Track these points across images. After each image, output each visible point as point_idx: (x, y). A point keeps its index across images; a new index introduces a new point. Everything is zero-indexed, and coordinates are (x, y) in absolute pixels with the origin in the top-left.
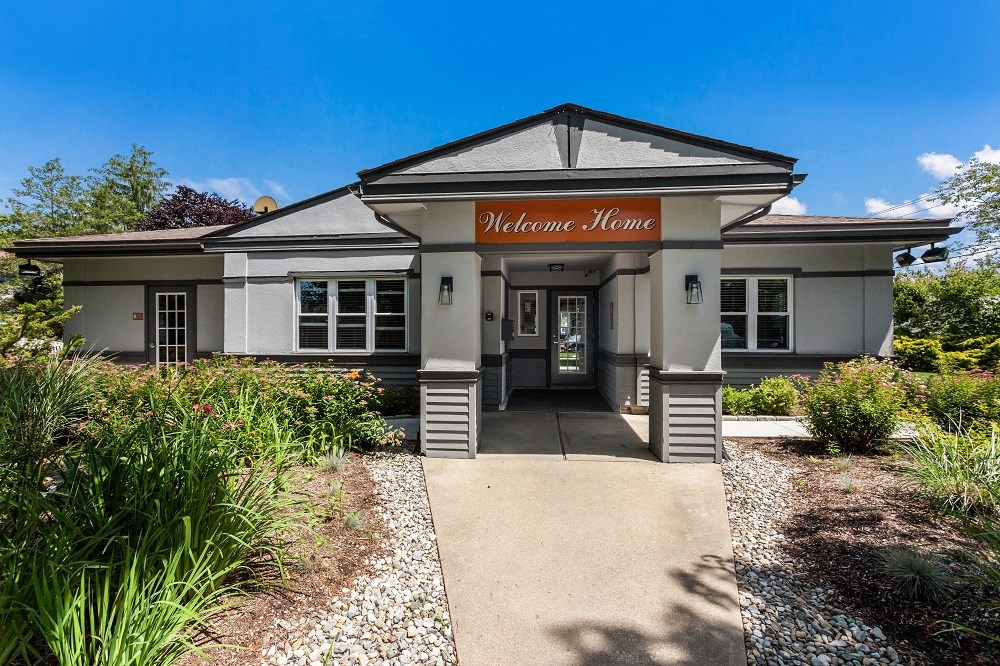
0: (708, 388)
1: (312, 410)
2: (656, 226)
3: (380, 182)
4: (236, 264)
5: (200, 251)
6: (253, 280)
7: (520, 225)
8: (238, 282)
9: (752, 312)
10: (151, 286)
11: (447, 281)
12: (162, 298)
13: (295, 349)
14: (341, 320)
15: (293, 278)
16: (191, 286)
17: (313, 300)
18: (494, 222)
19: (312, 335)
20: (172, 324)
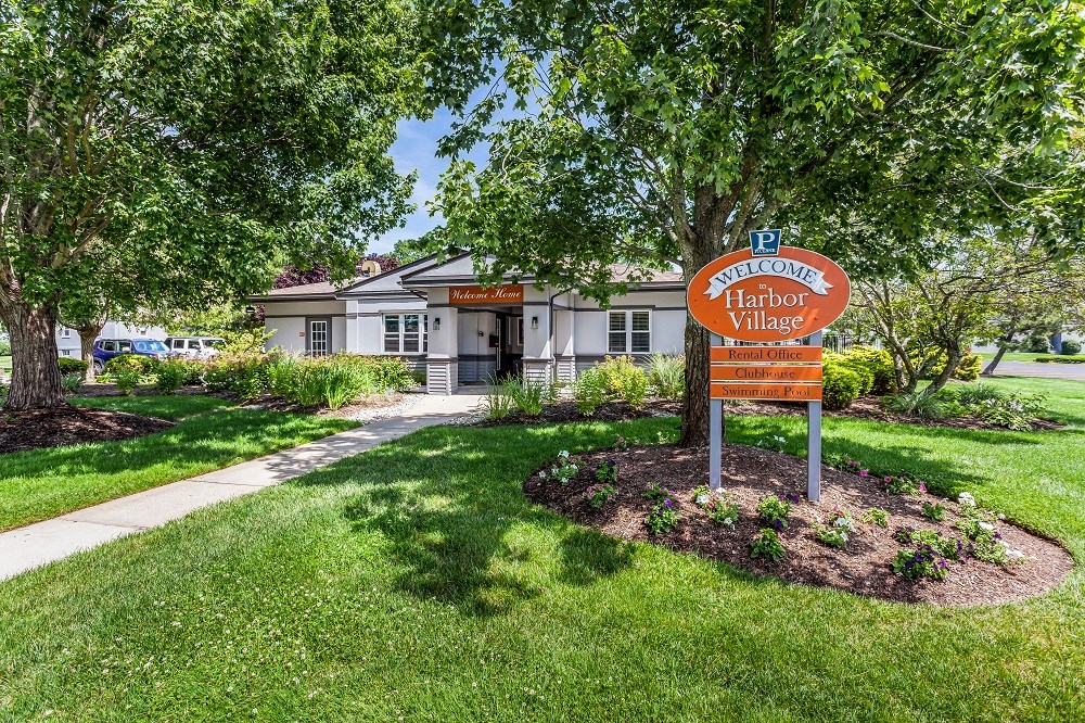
0: (541, 365)
1: (382, 372)
2: (522, 295)
3: (410, 279)
4: (353, 306)
5: (334, 299)
6: (361, 315)
7: (467, 296)
8: (354, 316)
9: (629, 331)
10: (308, 318)
11: (438, 320)
12: (314, 324)
13: (383, 352)
14: (406, 336)
15: (380, 313)
16: (329, 317)
17: (392, 325)
18: (457, 294)
19: (391, 345)
20: (319, 339)
